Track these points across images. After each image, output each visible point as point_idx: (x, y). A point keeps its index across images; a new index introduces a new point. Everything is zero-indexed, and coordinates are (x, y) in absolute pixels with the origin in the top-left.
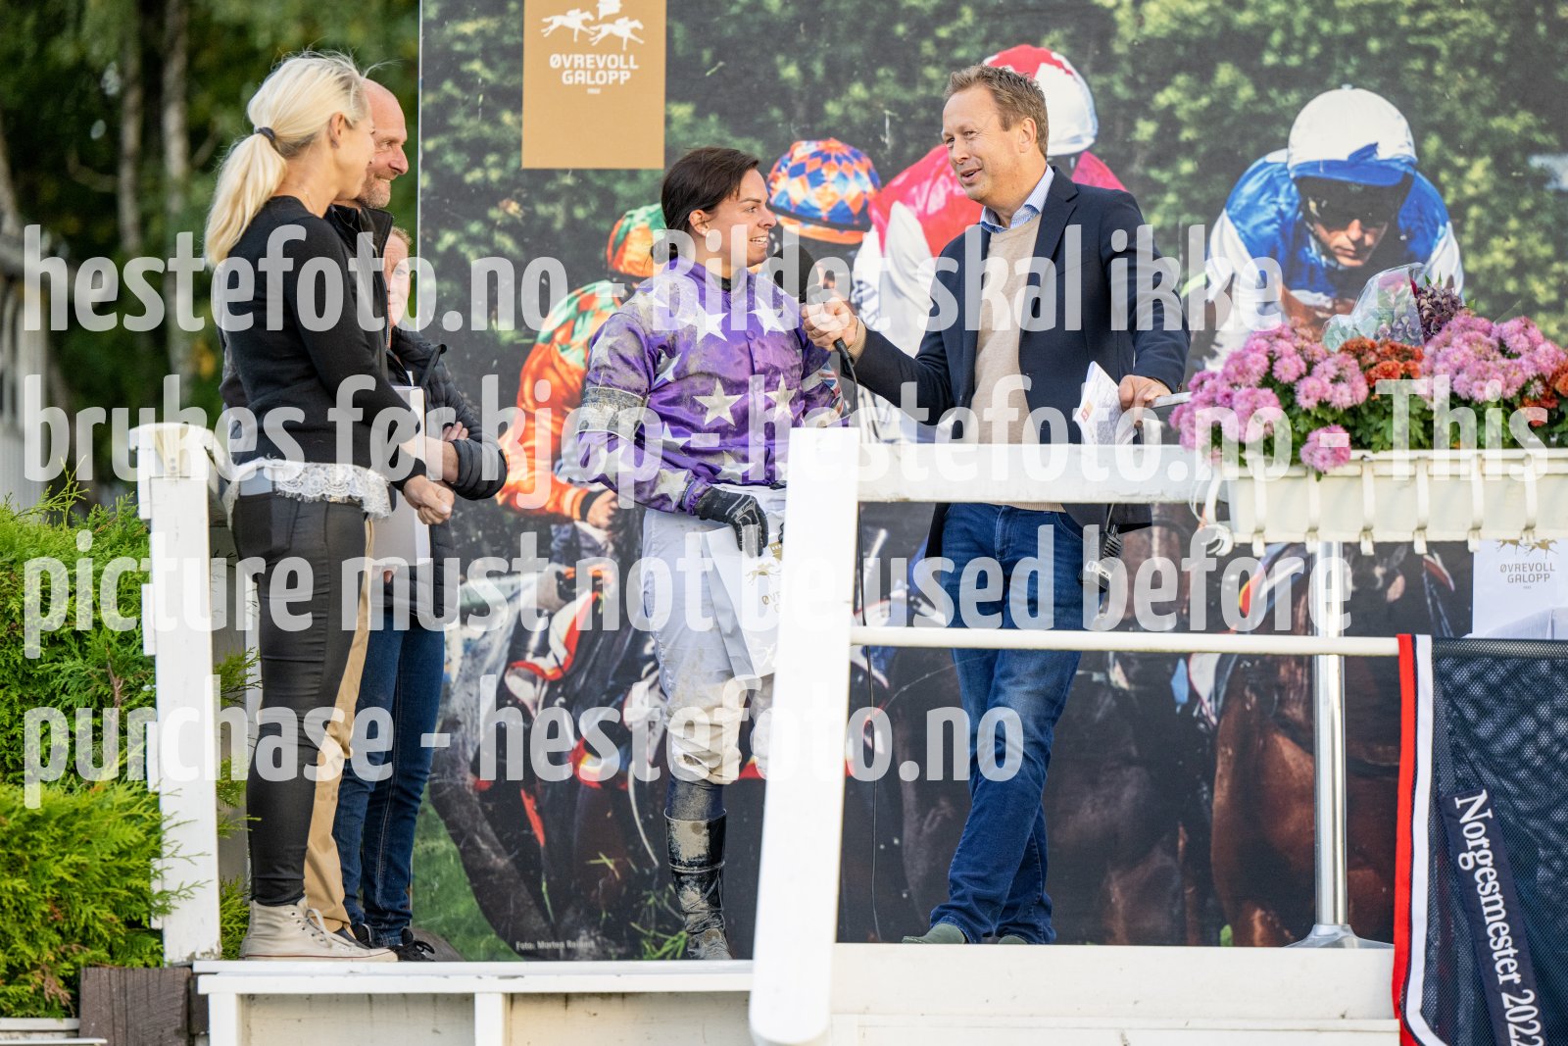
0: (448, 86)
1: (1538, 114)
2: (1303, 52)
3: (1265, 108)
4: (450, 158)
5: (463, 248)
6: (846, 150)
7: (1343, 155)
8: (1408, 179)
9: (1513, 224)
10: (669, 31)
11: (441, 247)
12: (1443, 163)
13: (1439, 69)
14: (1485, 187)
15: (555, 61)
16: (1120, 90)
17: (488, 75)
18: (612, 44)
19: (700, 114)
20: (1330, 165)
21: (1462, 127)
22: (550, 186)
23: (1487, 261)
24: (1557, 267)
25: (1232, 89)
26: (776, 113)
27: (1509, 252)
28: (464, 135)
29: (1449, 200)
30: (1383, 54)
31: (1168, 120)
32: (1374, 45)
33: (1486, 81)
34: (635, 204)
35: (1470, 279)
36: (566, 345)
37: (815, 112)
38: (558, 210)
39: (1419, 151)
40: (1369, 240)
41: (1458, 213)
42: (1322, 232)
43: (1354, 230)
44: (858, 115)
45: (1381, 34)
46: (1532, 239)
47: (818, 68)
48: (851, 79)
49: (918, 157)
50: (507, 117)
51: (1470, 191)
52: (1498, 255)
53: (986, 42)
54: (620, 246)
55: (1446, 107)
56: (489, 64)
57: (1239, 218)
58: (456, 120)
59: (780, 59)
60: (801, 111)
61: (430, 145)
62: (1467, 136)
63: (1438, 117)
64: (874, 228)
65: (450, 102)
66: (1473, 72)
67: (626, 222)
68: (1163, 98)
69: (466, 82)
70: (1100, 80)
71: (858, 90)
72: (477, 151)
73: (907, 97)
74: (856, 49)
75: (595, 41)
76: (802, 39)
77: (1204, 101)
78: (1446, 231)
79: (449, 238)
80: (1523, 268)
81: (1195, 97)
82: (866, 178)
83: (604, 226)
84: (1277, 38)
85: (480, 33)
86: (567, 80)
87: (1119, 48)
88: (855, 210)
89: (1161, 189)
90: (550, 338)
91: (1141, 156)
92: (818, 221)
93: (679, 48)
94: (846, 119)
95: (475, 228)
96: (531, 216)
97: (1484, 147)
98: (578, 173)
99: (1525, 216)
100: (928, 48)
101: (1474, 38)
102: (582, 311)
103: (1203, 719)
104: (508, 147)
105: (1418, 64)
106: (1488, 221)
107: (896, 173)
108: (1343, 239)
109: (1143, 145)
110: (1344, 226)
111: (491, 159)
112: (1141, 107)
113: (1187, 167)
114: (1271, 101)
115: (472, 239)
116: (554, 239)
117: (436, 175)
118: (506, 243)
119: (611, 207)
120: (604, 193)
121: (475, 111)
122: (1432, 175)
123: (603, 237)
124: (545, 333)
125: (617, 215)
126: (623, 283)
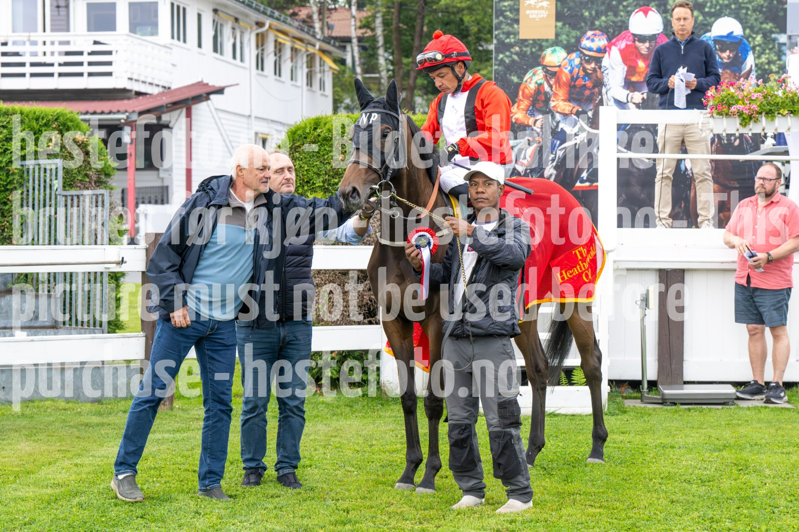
1: (774, 24)
2: (715, 8)
3: (706, 22)
4: (501, 36)
5: (505, 59)
6: (600, 33)
7: (725, 34)
8: (741, 40)
9: (767, 51)
10: (556, 4)
11: (499, 58)
12: (750, 36)
13: (749, 12)
14: (761, 42)
15: (528, 12)
17: (511, 16)
18: (542, 8)
19: (564, 25)
20: (722, 37)
21: (755, 27)
22: (526, 43)
23: (761, 61)
24: (778, 62)
26: (583, 24)
27: (766, 59)
28: (505, 30)
29: (752, 45)
30: (735, 9)
32: (733, 6)
33: (761, 15)
34: (548, 47)
35: (756, 65)
36: (530, 83)
37: (593, 24)
38: (528, 49)
39: (744, 33)
40: (731, 55)
41: (754, 48)
42: (720, 53)
43: (728, 53)
44: (603, 24)
45: (735, 4)
46: (772, 55)
47: (594, 13)
48: (602, 15)
49: (618, 34)
51: (757, 43)
53: (636, 6)
54: (544, 58)
55: (751, 22)
56: (511, 13)
59: (584, 11)
60: (589, 24)
61: (497, 33)
62: (756, 29)
63: (749, 25)
64: (607, 53)
65: (502, 22)
66: (758, 13)
67: (545, 52)
69: (505, 17)
70: (664, 15)
71: (603, 18)
72: (508, 34)
73: (615, 20)
74: (603, 8)
75: (538, 7)
76: (590, 6)
79: (501, 56)
80: (769, 63)
82: (605, 40)
83: (539, 53)
84: (709, 4)
85: (509, 5)
86: (531, 17)
87: (669, 7)
88: (603, 48)
90: (526, 81)
92: (593, 51)
93: (559, 9)
94: (600, 25)
95: (508, 53)
96: (521, 51)
97: (760, 32)
98: (533, 40)
99: (770, 49)
100: (621, 7)
101: (758, 5)
102: (534, 74)
103: (688, 175)
104: (516, 34)
105: (744, 11)
106: (761, 51)
107: (613, 38)
108: (725, 55)
110: (725, 51)
111: (512, 36)
114: (706, 20)
115: (507, 57)
116: (527, 56)
117: (498, 40)
118: (515, 57)
119: (542, 49)
120: (540, 45)
121: (508, 24)
122: (747, 39)
123: (539, 56)
124: (525, 80)
125: (543, 51)
126: (545, 67)
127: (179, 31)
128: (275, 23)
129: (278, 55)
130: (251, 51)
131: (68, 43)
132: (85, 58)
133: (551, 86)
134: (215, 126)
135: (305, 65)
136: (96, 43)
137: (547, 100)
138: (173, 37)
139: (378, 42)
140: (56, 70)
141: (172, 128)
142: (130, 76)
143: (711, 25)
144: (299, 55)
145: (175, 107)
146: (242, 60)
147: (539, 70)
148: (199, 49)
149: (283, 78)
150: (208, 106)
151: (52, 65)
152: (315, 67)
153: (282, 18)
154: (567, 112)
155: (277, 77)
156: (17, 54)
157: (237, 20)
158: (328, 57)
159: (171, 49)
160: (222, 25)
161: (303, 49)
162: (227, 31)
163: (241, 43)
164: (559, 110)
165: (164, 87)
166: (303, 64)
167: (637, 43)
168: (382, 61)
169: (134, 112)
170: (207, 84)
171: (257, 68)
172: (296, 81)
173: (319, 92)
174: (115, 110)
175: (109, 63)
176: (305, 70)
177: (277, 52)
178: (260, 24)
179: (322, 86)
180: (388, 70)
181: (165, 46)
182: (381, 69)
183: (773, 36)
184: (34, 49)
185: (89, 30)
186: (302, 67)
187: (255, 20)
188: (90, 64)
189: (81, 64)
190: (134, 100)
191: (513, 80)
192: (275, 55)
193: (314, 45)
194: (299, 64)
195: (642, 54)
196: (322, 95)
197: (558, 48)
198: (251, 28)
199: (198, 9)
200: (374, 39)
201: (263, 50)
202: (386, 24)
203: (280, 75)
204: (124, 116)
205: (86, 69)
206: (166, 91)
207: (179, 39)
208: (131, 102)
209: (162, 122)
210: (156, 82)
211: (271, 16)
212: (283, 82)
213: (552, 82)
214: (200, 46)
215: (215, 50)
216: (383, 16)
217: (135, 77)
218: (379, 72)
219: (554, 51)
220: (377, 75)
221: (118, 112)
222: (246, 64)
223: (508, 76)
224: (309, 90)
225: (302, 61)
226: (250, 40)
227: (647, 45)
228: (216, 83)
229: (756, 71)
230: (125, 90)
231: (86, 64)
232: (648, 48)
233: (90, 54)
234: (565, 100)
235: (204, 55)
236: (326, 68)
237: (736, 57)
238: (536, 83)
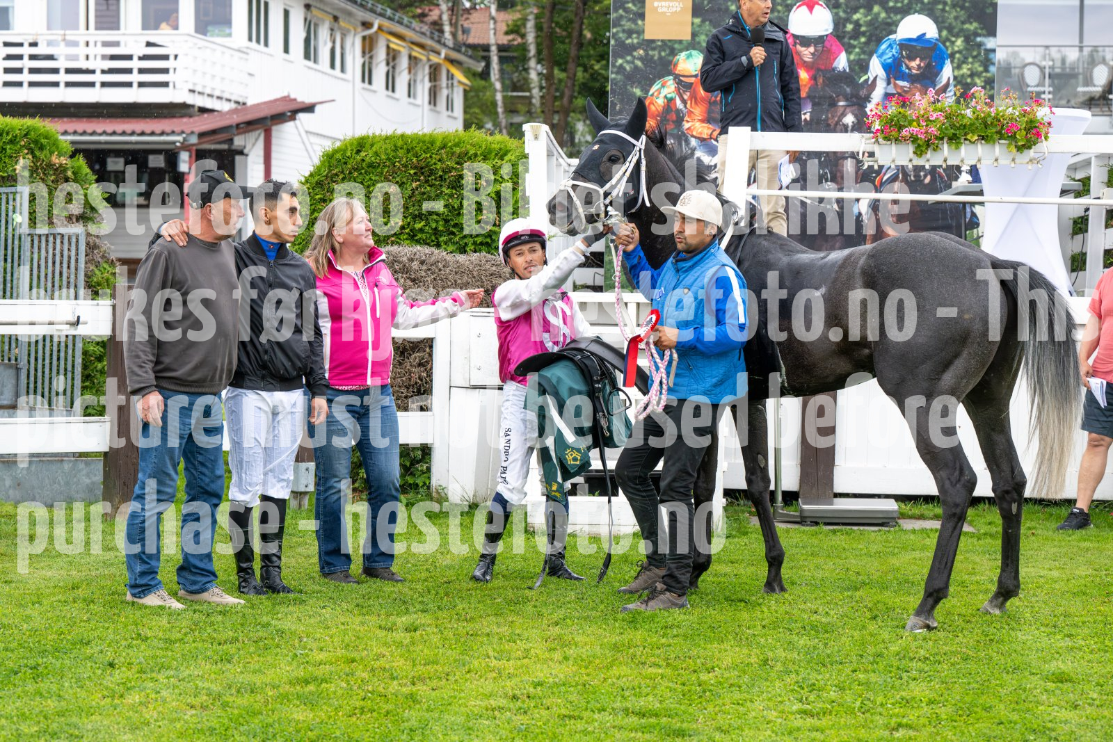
0: (621, 11)
1: (980, 23)
2: (902, 2)
3: (889, 20)
4: (621, 35)
5: (625, 65)
7: (914, 36)
9: (970, 60)
11: (618, 64)
12: (948, 39)
13: (947, 8)
14: (961, 48)
15: (656, 4)
16: (842, 14)
17: (634, 8)
19: (703, 21)
20: (910, 40)
21: (954, 28)
22: (653, 45)
23: (961, 72)
24: (984, 74)
25: (879, 14)
27: (969, 69)
28: (626, 28)
29: (949, 52)
30: (929, 3)
31: (857, 24)
32: (926, 0)
33: (963, 12)
34: (681, 51)
35: (955, 78)
36: (658, 97)
38: (656, 53)
39: (940, 36)
40: (922, 65)
41: (952, 56)
42: (907, 62)
43: (918, 61)
46: (976, 65)
50: (640, 22)
51: (956, 49)
52: (965, 70)
54: (676, 65)
55: (949, 21)
56: (634, 5)
57: (880, 56)
58: (623, 23)
61: (615, 30)
62: (956, 30)
63: (947, 25)
65: (621, 16)
66: (958, 9)
67: (678, 57)
68: (856, 17)
69: (627, 10)
70: (835, 11)
72: (630, 33)
77: (869, 18)
78: (948, 62)
79: (620, 61)
80: (972, 75)
81: (866, 16)
83: (671, 58)
86: (660, 10)
89: (854, 47)
90: (652, 95)
91: (848, 36)
93: (697, 1)
95: (629, 58)
96: (647, 54)
97: (961, 34)
98: (662, 41)
99: (974, 57)
102: (663, 86)
103: (863, 221)
104: (640, 32)
105: (940, 7)
106: (962, 59)
108: (914, 64)
109: (849, 32)
110: (914, 59)
111: (634, 36)
112: (848, 20)
113: (863, 40)
114: (890, 17)
115: (628, 62)
116: (655, 62)
117: (616, 40)
118: (639, 63)
119: (673, 52)
120: (672, 48)
121: (629, 20)
122: (944, 43)
123: (671, 62)
124: (651, 93)
125: (675, 55)
126: (677, 77)
127: (258, 32)
128: (386, 23)
129: (391, 64)
130: (355, 59)
131: (117, 44)
132: (135, 64)
133: (684, 102)
134: (305, 154)
135: (427, 78)
136: (149, 44)
137: (679, 120)
138: (250, 39)
139: (529, 51)
140: (98, 78)
141: (247, 155)
142: (191, 88)
143: (896, 24)
144: (420, 65)
145: (251, 127)
146: (343, 70)
147: (670, 80)
148: (286, 55)
149: (397, 95)
150: (297, 127)
151: (93, 72)
152: (440, 80)
153: (397, 18)
154: (705, 136)
155: (390, 93)
156: (50, 57)
157: (336, 18)
158: (458, 69)
159: (247, 54)
160: (316, 25)
161: (424, 58)
162: (324, 33)
163: (342, 48)
164: (694, 133)
165: (237, 102)
166: (424, 77)
167: (798, 47)
168: (533, 75)
169: (192, 133)
170: (295, 100)
171: (363, 81)
172: (415, 97)
173: (445, 113)
174: (168, 129)
175: (166, 71)
176: (427, 85)
177: (391, 60)
178: (366, 25)
179: (450, 106)
180: (541, 88)
181: (239, 51)
182: (532, 85)
183: (979, 39)
184: (72, 51)
185: (145, 26)
186: (423, 80)
187: (361, 19)
188: (141, 71)
189: (129, 71)
190: (196, 118)
191: (635, 93)
192: (388, 64)
193: (438, 53)
194: (419, 77)
195: (805, 62)
196: (449, 116)
197: (694, 52)
198: (355, 30)
199: (285, 4)
200: (523, 48)
201: (371, 57)
202: (539, 28)
203: (393, 91)
204: (180, 138)
205: (135, 78)
206: (239, 107)
207: (258, 41)
208: (191, 120)
209: (233, 147)
210: (226, 95)
211: (382, 15)
212: (397, 100)
213: (686, 97)
214: (286, 50)
215: (307, 56)
216: (537, 17)
217: (198, 89)
218: (529, 90)
219: (689, 56)
220: (527, 94)
221: (173, 132)
222: (349, 75)
223: (629, 87)
224: (431, 110)
225: (423, 74)
226: (353, 44)
227: (812, 49)
228: (304, 98)
229: (955, 86)
230: (184, 106)
231: (135, 71)
232: (812, 54)
233: (140, 58)
234: (702, 121)
235: (292, 62)
236: (455, 83)
237: (928, 66)
238: (665, 97)
